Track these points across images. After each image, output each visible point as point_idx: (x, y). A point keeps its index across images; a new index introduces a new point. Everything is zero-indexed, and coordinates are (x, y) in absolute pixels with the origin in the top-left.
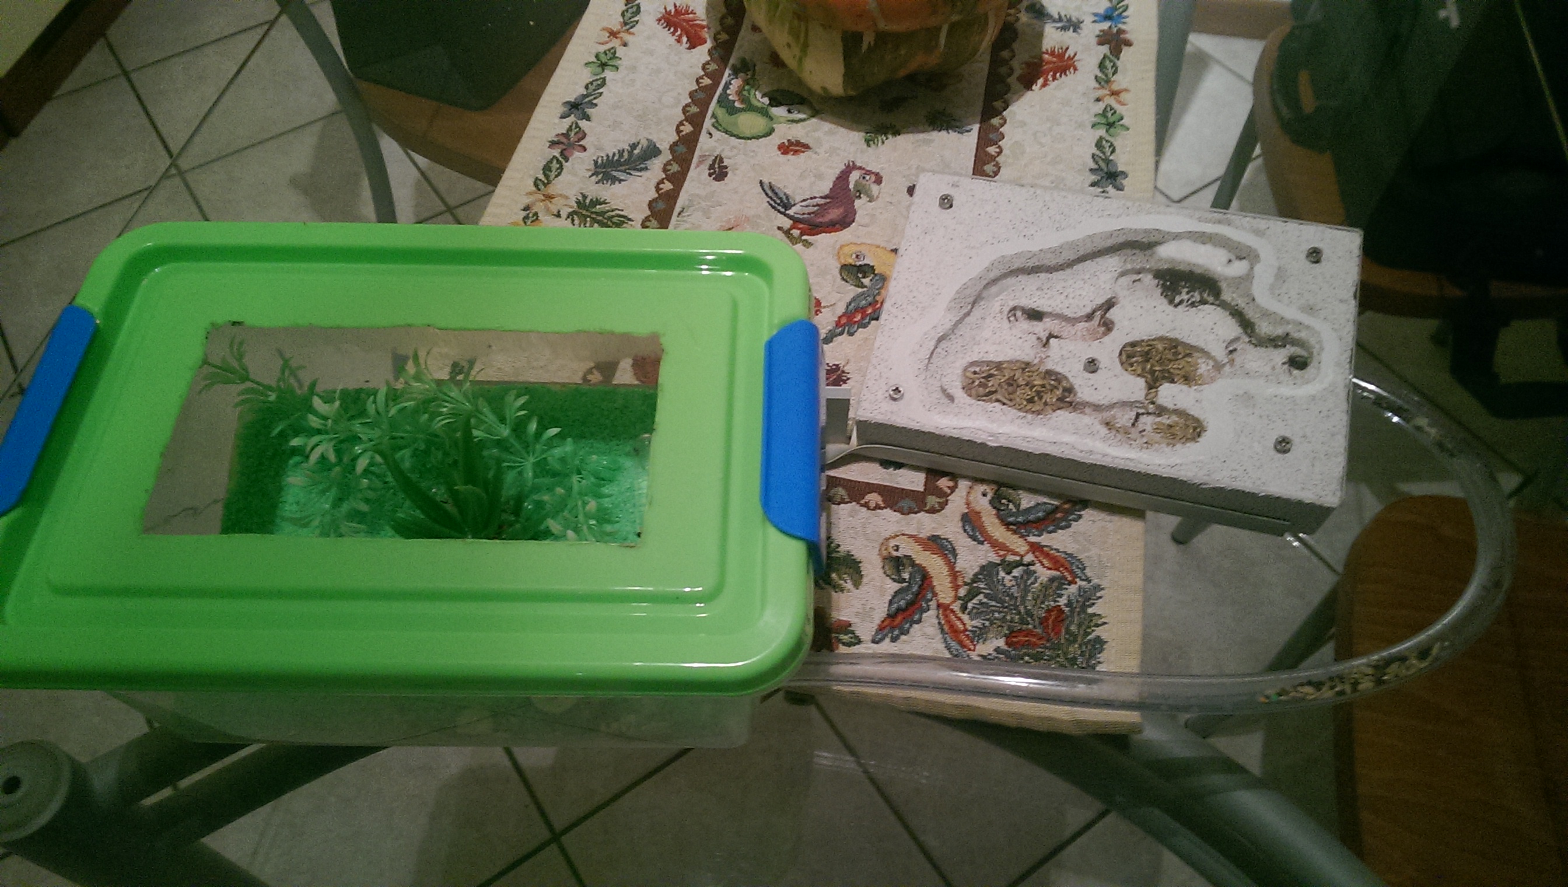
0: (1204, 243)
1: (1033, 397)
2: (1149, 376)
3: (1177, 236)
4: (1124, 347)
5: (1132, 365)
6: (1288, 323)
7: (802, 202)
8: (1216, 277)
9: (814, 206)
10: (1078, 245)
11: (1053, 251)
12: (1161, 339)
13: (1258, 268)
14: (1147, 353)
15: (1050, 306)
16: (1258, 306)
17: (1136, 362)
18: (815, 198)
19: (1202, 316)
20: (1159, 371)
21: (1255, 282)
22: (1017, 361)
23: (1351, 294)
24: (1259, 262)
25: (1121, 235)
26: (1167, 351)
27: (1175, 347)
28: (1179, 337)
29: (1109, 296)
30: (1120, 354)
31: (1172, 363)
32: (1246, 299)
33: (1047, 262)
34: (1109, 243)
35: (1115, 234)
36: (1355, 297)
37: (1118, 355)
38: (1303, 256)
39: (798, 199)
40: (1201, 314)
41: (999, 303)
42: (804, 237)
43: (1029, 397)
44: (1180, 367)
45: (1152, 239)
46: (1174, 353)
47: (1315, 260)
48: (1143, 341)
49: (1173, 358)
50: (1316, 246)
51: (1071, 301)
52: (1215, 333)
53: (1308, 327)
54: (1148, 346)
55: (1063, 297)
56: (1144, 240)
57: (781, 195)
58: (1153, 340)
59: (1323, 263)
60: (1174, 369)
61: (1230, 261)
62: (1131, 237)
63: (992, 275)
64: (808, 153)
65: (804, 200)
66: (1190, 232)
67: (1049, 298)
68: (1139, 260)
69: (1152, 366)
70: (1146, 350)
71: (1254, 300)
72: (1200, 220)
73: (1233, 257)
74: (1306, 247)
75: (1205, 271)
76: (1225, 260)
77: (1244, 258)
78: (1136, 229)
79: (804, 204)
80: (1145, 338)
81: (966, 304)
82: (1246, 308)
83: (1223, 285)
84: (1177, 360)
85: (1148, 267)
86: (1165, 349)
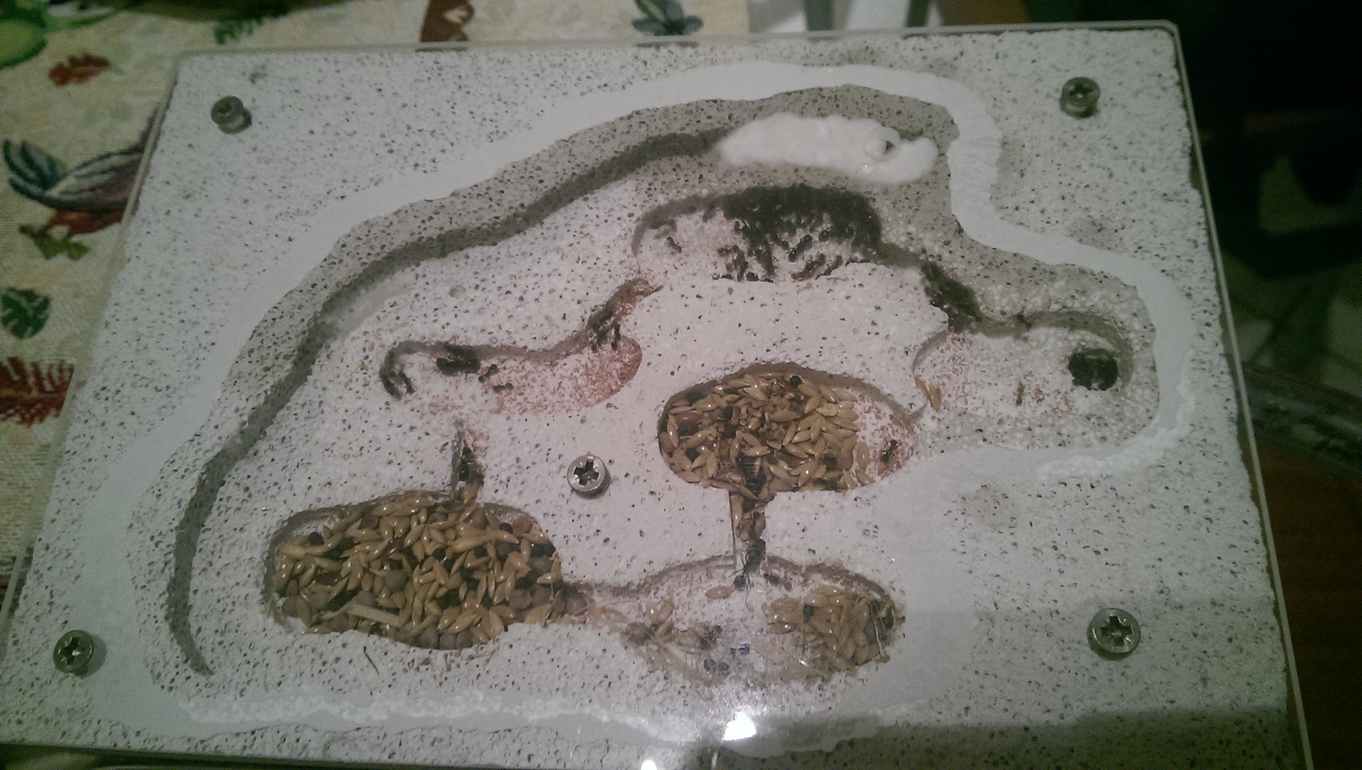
0: (823, 115)
1: (456, 590)
2: (737, 478)
3: (760, 108)
4: (671, 405)
5: (692, 454)
6: (1052, 274)
7: (79, 168)
8: (862, 190)
9: (103, 172)
10: (539, 169)
11: (482, 192)
12: (757, 369)
13: (956, 152)
14: (728, 413)
15: (483, 330)
16: (972, 245)
17: (704, 442)
18: (109, 155)
19: (843, 295)
20: (762, 457)
21: (955, 186)
22: (411, 494)
23: (1184, 176)
24: (956, 137)
25: (635, 128)
26: (775, 400)
27: (795, 383)
28: (798, 358)
29: (621, 281)
30: (663, 427)
31: (792, 429)
32: (940, 234)
33: (470, 221)
34: (609, 151)
35: (622, 127)
36: (1195, 182)
37: (655, 433)
38: (1052, 106)
39: (72, 162)
40: (841, 291)
41: (360, 343)
42: (76, 239)
43: (443, 591)
44: (813, 435)
45: (706, 125)
46: (791, 400)
47: (1082, 109)
48: (714, 383)
49: (795, 415)
50: (1080, 74)
51: (531, 308)
52: (883, 335)
53: (1103, 279)
54: (727, 392)
55: (511, 303)
56: (687, 131)
57: (41, 161)
58: (741, 375)
59: (1104, 111)
60: (796, 444)
61: (889, 146)
62: (660, 129)
63: (342, 275)
64: (106, 75)
65: (85, 164)
66: (789, 94)
67: (480, 311)
68: (682, 182)
69: (744, 444)
70: (724, 405)
71: (960, 230)
72: (806, 63)
73: (894, 137)
74: (1057, 82)
75: (837, 178)
76: (875, 145)
77: (921, 133)
78: (666, 110)
79: (84, 171)
80: (718, 375)
81: (280, 361)
82: (946, 255)
83: (883, 208)
84: (804, 416)
85: (705, 192)
86: (769, 392)
